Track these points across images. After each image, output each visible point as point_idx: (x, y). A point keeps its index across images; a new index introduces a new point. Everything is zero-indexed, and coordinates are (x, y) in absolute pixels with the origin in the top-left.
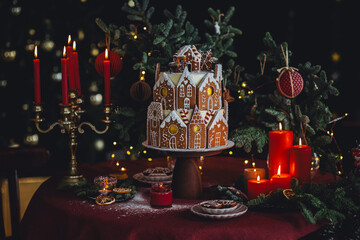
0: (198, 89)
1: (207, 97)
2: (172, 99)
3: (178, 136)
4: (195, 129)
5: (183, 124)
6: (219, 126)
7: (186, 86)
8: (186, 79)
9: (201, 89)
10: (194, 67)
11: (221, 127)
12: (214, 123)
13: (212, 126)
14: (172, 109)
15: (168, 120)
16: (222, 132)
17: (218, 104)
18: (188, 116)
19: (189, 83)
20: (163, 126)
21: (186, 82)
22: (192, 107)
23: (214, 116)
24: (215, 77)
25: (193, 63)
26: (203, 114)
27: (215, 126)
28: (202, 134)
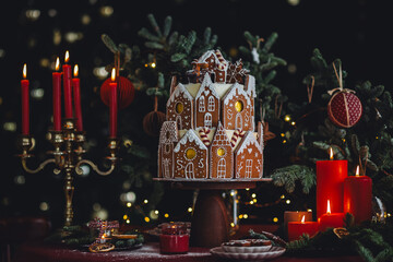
0: (222, 102)
1: (235, 112)
2: (189, 114)
3: (196, 162)
4: (219, 153)
5: (203, 146)
6: (250, 150)
7: (207, 98)
8: (207, 88)
9: (226, 102)
10: (219, 77)
11: (253, 153)
12: (243, 146)
13: (241, 150)
14: (189, 128)
15: (184, 142)
16: (255, 160)
17: (249, 123)
18: (209, 136)
19: (211, 94)
20: (177, 150)
21: (207, 93)
22: (215, 125)
23: (243, 137)
24: (245, 89)
25: (218, 71)
26: (229, 134)
27: (246, 151)
28: (228, 159)
